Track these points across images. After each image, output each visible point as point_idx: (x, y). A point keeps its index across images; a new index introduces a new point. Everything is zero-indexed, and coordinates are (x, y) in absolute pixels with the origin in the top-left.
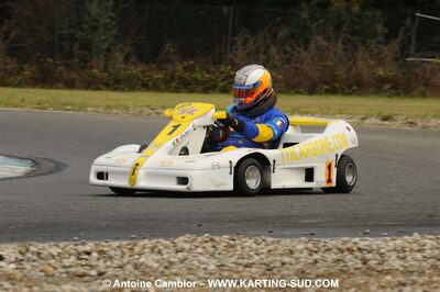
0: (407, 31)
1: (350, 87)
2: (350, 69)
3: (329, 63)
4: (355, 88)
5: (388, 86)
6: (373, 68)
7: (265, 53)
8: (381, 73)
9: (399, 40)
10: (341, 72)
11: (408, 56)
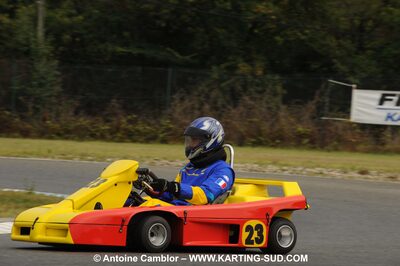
0: (322, 94)
1: (273, 140)
2: (272, 125)
3: (255, 120)
4: (278, 141)
5: (306, 141)
6: (292, 124)
7: (199, 109)
8: (300, 129)
9: (314, 102)
10: (266, 127)
11: (323, 116)
